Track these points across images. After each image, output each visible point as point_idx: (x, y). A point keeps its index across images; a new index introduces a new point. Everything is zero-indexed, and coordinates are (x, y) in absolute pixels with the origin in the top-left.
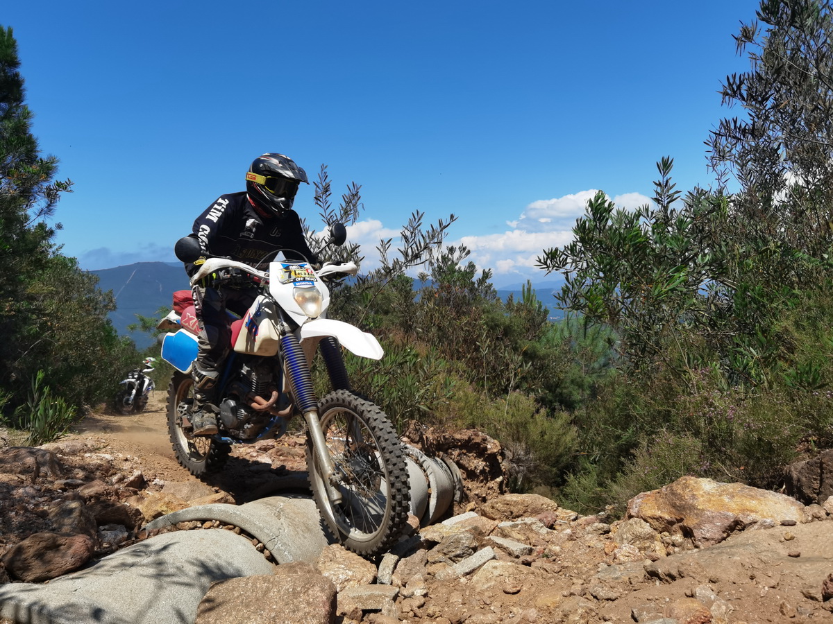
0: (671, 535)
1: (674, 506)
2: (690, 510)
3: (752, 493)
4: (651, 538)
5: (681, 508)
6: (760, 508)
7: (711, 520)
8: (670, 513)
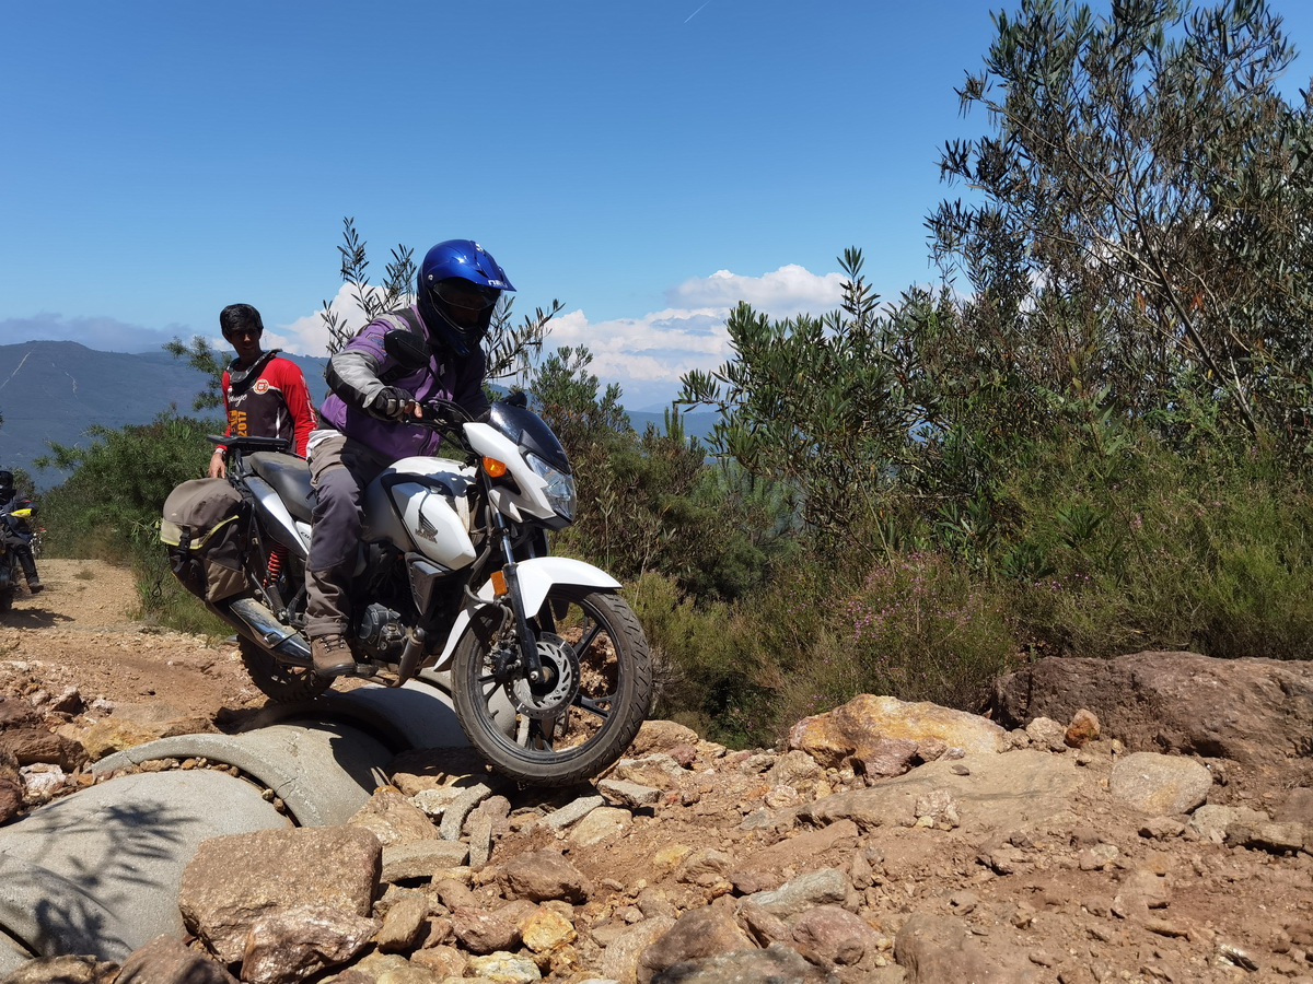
0: (839, 770)
1: (845, 733)
2: (864, 738)
3: (941, 715)
4: (815, 776)
5: (853, 735)
6: (949, 734)
7: (887, 751)
8: (840, 742)
